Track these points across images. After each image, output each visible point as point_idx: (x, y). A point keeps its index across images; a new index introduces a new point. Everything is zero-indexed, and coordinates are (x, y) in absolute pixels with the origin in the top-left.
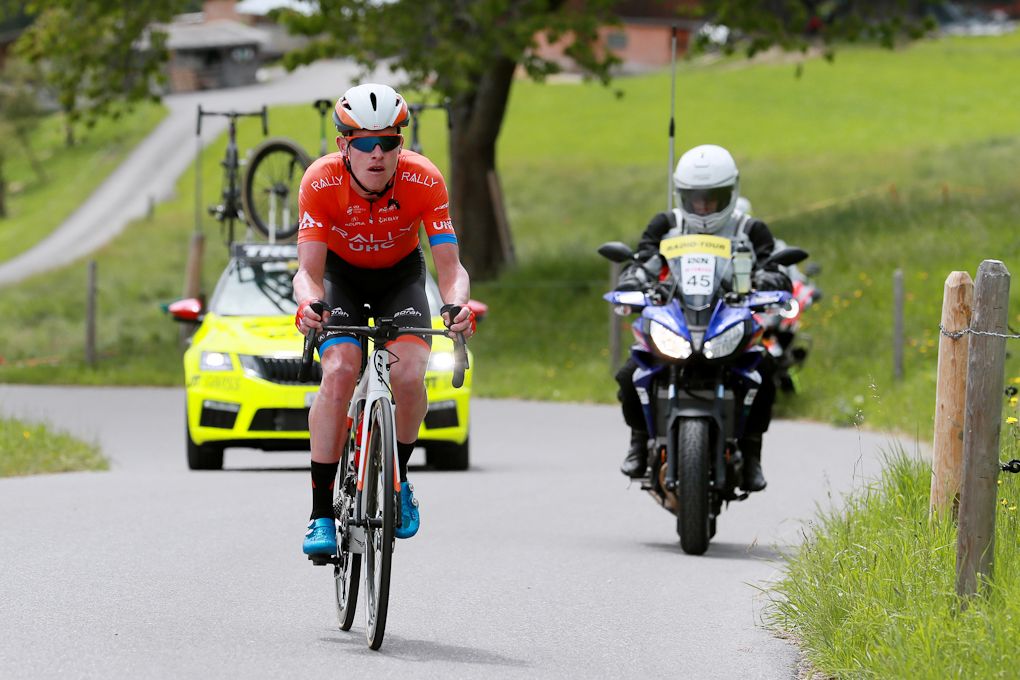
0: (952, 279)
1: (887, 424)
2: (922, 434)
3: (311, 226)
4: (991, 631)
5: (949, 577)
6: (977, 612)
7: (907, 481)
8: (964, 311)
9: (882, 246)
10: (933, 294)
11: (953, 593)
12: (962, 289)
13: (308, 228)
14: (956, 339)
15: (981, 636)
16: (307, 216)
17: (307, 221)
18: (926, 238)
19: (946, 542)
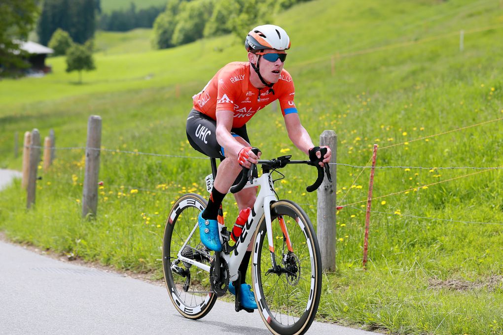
0: (27, 134)
1: (13, 169)
2: (20, 170)
3: (227, 102)
4: (34, 217)
5: (25, 205)
6: (31, 212)
7: (16, 182)
8: (29, 142)
9: (13, 126)
10: (23, 137)
11: (26, 208)
12: (29, 137)
13: (225, 103)
14: (27, 148)
15: (32, 218)
16: (225, 96)
17: (225, 99)
18: (23, 125)
19: (24, 196)
